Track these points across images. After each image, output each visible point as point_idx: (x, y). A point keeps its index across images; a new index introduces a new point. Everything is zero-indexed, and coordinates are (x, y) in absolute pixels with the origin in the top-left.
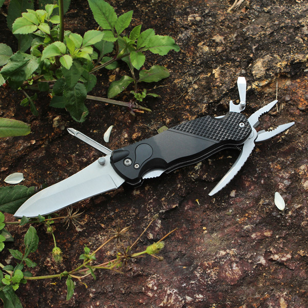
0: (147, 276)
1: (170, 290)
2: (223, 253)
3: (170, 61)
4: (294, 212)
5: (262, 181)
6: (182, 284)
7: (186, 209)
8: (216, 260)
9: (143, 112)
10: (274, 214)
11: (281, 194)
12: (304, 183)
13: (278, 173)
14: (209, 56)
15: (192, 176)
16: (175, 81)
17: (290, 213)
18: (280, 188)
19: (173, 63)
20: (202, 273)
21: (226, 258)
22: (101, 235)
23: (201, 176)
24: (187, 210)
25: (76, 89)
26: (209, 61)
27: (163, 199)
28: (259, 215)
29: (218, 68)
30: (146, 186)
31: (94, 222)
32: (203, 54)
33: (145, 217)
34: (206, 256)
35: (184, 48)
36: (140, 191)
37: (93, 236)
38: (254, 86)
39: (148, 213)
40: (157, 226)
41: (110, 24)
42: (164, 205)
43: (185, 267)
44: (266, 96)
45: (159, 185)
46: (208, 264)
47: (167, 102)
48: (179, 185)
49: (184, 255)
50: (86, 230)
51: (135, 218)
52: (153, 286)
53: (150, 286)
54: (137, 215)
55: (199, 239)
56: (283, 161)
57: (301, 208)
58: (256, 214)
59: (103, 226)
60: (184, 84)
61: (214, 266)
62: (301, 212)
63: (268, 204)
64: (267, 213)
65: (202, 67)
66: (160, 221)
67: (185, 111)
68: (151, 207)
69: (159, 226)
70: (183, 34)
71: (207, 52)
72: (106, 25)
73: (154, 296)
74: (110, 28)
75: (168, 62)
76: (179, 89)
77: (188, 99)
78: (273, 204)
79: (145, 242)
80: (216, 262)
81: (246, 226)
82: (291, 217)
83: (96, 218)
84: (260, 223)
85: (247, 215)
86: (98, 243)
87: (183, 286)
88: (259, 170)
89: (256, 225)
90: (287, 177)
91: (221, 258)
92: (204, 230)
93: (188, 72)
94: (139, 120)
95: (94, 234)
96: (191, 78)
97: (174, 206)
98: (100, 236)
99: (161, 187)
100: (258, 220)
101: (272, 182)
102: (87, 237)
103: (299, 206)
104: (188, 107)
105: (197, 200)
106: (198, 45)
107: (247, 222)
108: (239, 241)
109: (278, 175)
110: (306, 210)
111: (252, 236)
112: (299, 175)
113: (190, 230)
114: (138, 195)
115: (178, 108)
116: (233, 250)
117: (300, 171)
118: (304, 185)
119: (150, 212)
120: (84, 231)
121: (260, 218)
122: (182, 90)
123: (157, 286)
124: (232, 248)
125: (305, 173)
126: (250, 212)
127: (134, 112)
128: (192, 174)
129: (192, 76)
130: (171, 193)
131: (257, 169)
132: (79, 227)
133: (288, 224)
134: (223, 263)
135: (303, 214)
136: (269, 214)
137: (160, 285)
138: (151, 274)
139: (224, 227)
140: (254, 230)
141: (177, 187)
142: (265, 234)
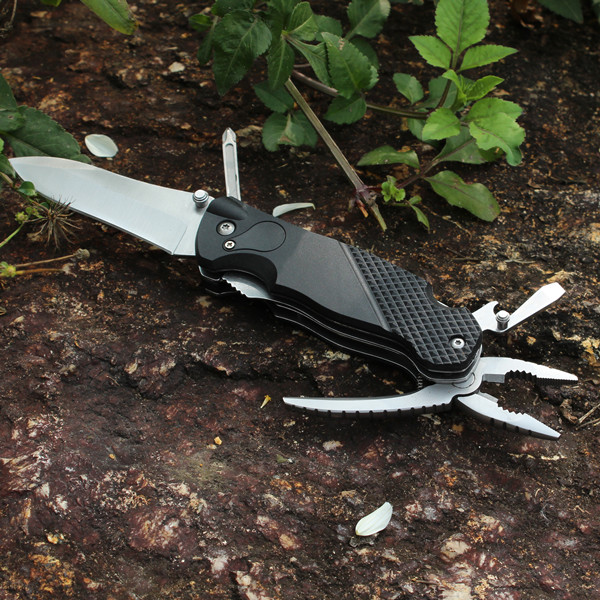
0: (49, 409)
1: (41, 455)
2: (183, 489)
3: (522, 210)
4: (370, 557)
5: (398, 474)
6: (71, 466)
7: (236, 391)
8: (160, 489)
9: (366, 215)
10: (340, 528)
11: (393, 516)
12: (454, 540)
13: (437, 487)
14: (587, 250)
15: (305, 357)
16: (486, 238)
17: (364, 551)
18: (407, 507)
19: (522, 216)
20: (115, 483)
21: (177, 501)
22: (82, 306)
23: (318, 371)
24: (234, 395)
25: (254, 33)
26: (576, 255)
27: (220, 343)
28: (315, 506)
29: (572, 273)
30: (226, 306)
31: (98, 282)
32: (580, 238)
33: (165, 341)
34: (159, 472)
35: (567, 212)
36: (210, 307)
37: (71, 296)
38: (587, 343)
39: (176, 339)
40: (159, 366)
41: (461, 39)
42: (211, 351)
43: (112, 456)
44: (591, 382)
45: (245, 324)
46: (142, 481)
47: (432, 247)
48: (269, 349)
49: (138, 443)
50: (75, 279)
51: (150, 329)
52: (34, 427)
53: (32, 423)
54: (158, 327)
55: (190, 444)
56: (473, 481)
57: (390, 564)
58: (312, 499)
59: (101, 296)
60: (491, 251)
61: (146, 492)
62: (383, 569)
63: (351, 506)
64: (332, 515)
65: (554, 255)
66: (173, 364)
67: (434, 277)
68: (190, 336)
69: (163, 368)
70: (595, 195)
71: (590, 242)
72: (450, 33)
73: (15, 441)
74: (453, 46)
75: (518, 208)
76: (474, 250)
77: (465, 270)
78: (361, 514)
79: (116, 369)
80: (156, 490)
81: (271, 496)
82: (358, 557)
83: (108, 279)
84: (299, 515)
85: (299, 485)
86: (62, 311)
87: (67, 469)
88: (416, 454)
89: (291, 513)
90: (441, 507)
91: (171, 494)
92: (214, 443)
93: (525, 242)
94: (355, 229)
95: (76, 296)
96: (517, 254)
97: (221, 368)
98: (79, 306)
99: (244, 327)
100: (302, 509)
101: (409, 489)
102: (63, 289)
103: (393, 558)
104: (446, 277)
105: (267, 399)
106: (593, 224)
107: (284, 492)
108: (231, 503)
109: (433, 490)
110: (393, 576)
111: (260, 518)
112: (465, 524)
113: (196, 422)
114: (200, 306)
115: (431, 266)
116: (202, 500)
117: (475, 518)
118: (448, 544)
119: (180, 341)
120: (69, 278)
121: (310, 510)
122: (477, 253)
123: (38, 435)
124: (205, 499)
125: (479, 530)
126: (310, 488)
127: (356, 204)
128: (309, 355)
129: (521, 253)
130: (245, 348)
131: (415, 450)
132: (71, 267)
133: (337, 563)
134: (164, 504)
135: (381, 573)
136: (333, 522)
137: (43, 436)
138: (56, 412)
139: (246, 470)
140: (275, 514)
141: (264, 348)
142: (284, 538)
